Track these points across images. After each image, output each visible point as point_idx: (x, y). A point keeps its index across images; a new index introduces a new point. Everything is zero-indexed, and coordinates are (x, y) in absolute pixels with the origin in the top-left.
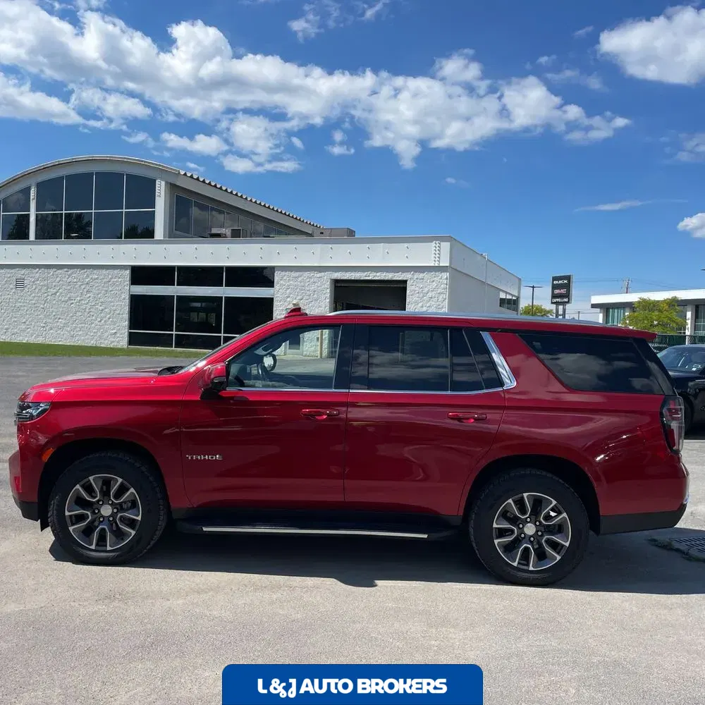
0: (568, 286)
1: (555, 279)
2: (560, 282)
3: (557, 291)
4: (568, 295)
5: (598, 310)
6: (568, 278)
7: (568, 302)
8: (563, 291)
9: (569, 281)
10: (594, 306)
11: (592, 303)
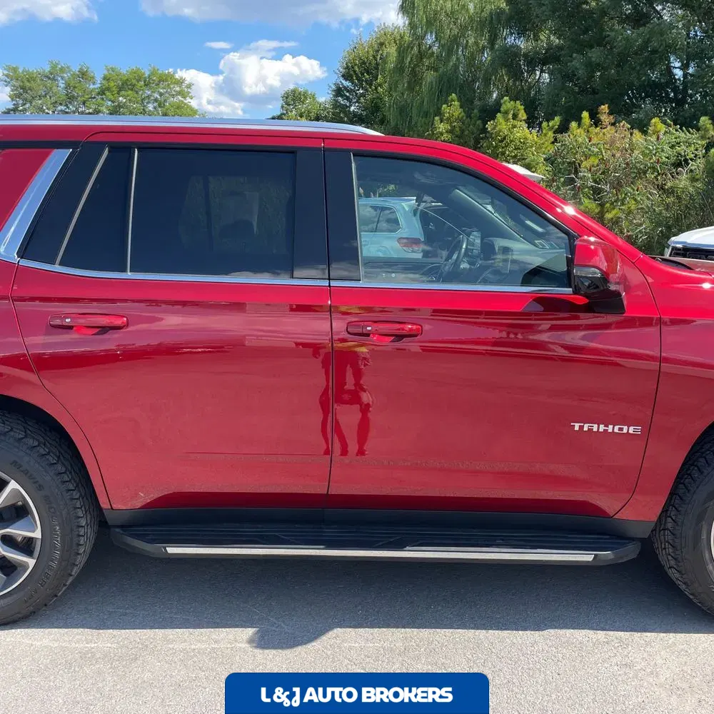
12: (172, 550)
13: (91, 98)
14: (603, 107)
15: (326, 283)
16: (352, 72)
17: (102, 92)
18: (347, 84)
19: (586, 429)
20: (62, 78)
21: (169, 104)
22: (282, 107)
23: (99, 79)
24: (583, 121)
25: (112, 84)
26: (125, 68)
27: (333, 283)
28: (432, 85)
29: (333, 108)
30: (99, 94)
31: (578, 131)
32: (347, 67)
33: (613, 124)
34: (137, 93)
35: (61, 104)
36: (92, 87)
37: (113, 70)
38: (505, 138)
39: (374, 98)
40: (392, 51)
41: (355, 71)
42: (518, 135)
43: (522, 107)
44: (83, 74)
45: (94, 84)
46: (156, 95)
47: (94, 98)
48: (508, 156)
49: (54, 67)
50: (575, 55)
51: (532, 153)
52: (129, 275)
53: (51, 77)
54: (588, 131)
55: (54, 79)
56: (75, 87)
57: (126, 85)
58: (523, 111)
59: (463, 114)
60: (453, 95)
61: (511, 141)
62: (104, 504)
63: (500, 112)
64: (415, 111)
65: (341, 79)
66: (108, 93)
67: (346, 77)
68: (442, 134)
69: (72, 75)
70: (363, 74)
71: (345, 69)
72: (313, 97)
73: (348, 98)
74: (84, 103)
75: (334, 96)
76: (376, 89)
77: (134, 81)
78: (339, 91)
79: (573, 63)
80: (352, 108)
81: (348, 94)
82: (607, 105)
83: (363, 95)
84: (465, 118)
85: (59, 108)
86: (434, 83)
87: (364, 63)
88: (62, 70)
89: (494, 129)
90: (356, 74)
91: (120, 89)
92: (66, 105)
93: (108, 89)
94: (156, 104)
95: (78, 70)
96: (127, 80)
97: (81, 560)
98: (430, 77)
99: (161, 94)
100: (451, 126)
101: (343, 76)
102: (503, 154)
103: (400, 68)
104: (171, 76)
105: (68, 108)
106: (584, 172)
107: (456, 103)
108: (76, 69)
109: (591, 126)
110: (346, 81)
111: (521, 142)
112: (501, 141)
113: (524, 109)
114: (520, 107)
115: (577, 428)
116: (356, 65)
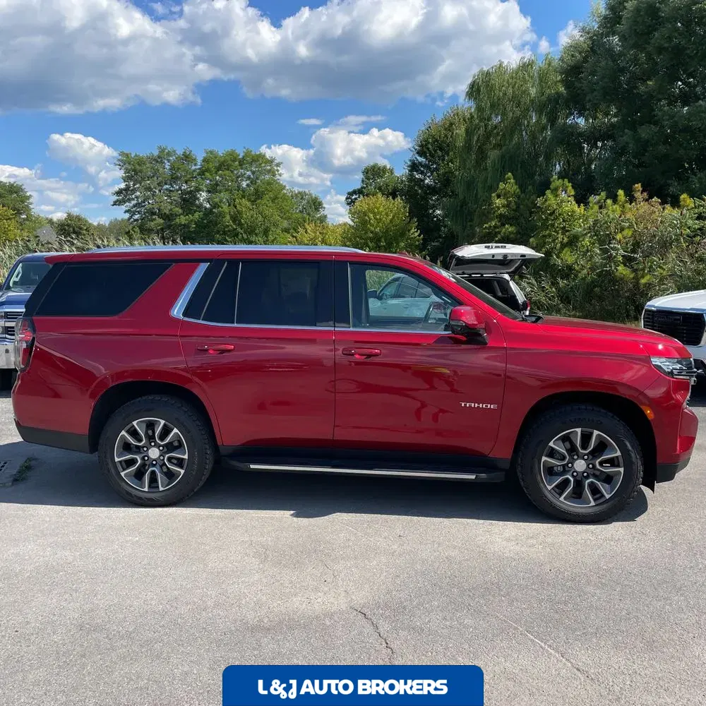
12: (252, 466)
13: (193, 177)
14: (636, 185)
15: (333, 329)
16: (425, 150)
17: (202, 173)
18: (421, 159)
19: (468, 406)
20: (169, 161)
21: (261, 181)
22: (363, 181)
23: (199, 160)
24: (619, 198)
25: (211, 165)
26: (221, 151)
27: (336, 329)
28: (495, 163)
29: (408, 182)
30: (199, 174)
31: (614, 207)
32: (421, 146)
33: (647, 200)
34: (232, 172)
35: (166, 184)
36: (194, 168)
37: (211, 152)
38: (554, 212)
39: (446, 173)
40: (460, 131)
41: (428, 149)
42: (567, 209)
43: (570, 184)
44: (187, 157)
45: (195, 165)
46: (249, 173)
47: (195, 177)
48: (558, 227)
49: (162, 151)
50: (626, 131)
51: (580, 224)
52: (235, 325)
53: (159, 160)
54: (624, 206)
55: (162, 162)
56: (179, 169)
57: (223, 165)
58: (570, 188)
59: (518, 190)
60: (510, 174)
61: (560, 215)
62: (219, 443)
63: (550, 189)
64: (480, 185)
65: (417, 156)
66: (207, 174)
67: (421, 153)
68: (499, 208)
69: (176, 158)
70: (435, 151)
71: (420, 147)
72: (391, 171)
73: (422, 173)
74: (186, 183)
75: (409, 171)
76: (448, 164)
77: (230, 162)
78: (414, 167)
79: (624, 138)
80: (426, 181)
81: (422, 169)
82: (640, 184)
83: (437, 169)
84: (520, 193)
85: (166, 187)
86: (497, 162)
87: (437, 141)
88: (169, 154)
89: (544, 203)
90: (430, 152)
91: (219, 169)
92: (171, 184)
93: (208, 170)
94: (248, 182)
95: (182, 153)
96: (224, 161)
97: (204, 478)
98: (493, 155)
99: (253, 173)
100: (507, 201)
101: (418, 153)
102: (553, 225)
103: (468, 147)
104: (262, 156)
105: (173, 187)
106: (615, 244)
107: (512, 181)
108: (180, 152)
109: (627, 202)
110: (421, 157)
111: (569, 216)
112: (551, 214)
113: (572, 186)
114: (567, 184)
115: (463, 405)
116: (429, 143)
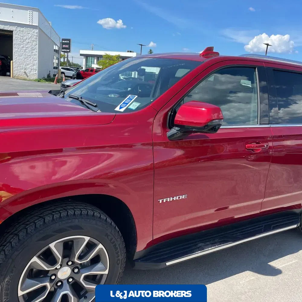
0: (69, 44)
1: (63, 40)
2: (66, 42)
3: (64, 46)
4: (69, 48)
5: (83, 57)
6: (69, 40)
7: (69, 52)
8: (67, 46)
9: (70, 42)
10: (81, 55)
11: (80, 53)
